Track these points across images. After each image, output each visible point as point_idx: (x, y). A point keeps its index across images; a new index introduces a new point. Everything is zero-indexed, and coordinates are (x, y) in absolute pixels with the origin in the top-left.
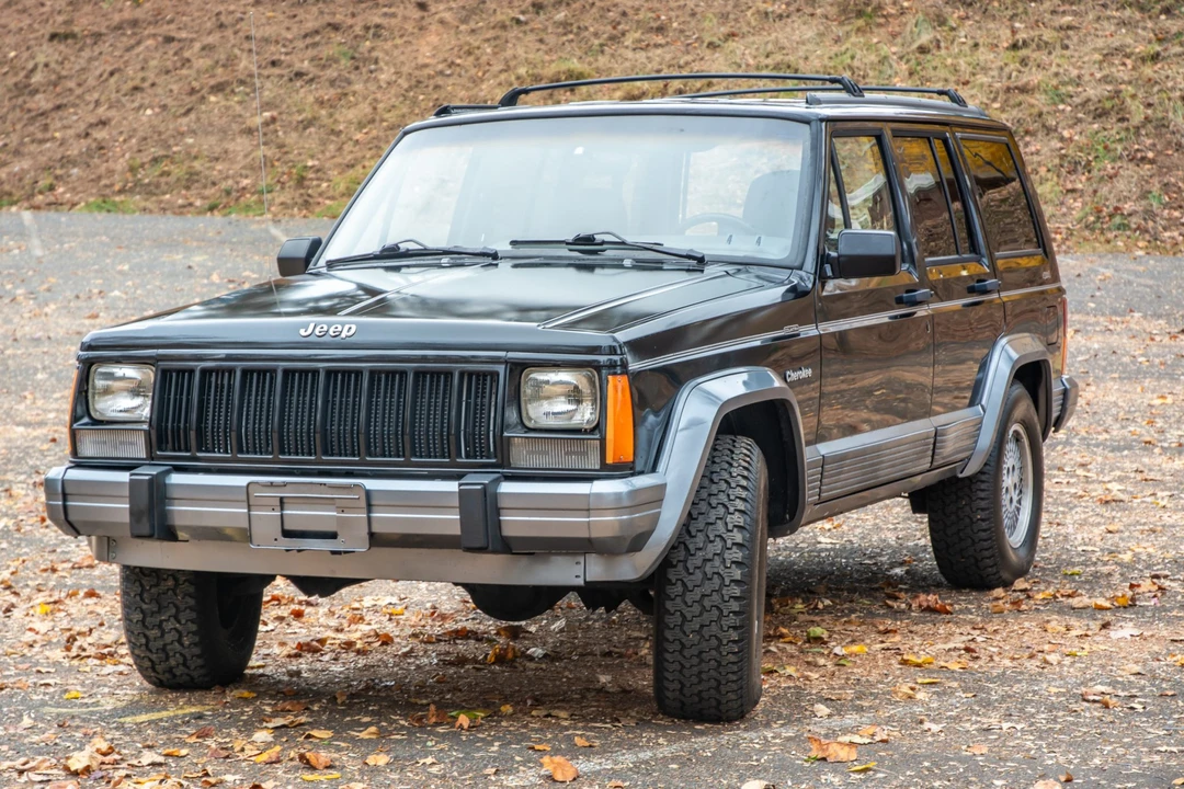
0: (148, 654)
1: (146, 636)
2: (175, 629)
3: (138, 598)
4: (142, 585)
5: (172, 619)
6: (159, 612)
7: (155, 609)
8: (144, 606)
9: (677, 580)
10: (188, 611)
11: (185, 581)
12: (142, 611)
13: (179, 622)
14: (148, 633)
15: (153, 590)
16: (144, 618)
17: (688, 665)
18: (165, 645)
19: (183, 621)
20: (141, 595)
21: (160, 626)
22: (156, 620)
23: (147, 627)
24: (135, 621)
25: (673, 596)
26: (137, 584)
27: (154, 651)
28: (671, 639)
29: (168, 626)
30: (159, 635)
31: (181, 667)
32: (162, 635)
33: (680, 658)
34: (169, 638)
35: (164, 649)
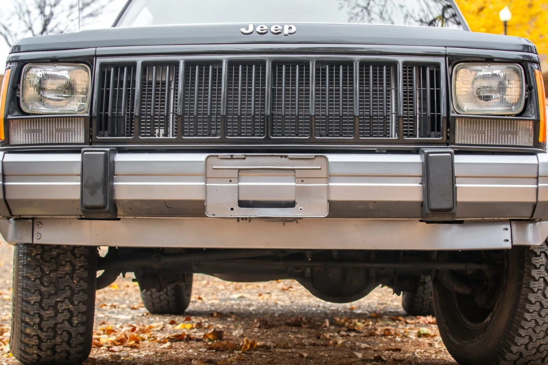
0: (39, 332)
1: (40, 316)
2: (68, 310)
3: (38, 282)
4: (42, 270)
5: (67, 300)
6: (56, 294)
7: (53, 292)
8: (43, 289)
9: (541, 252)
10: (81, 293)
11: (81, 267)
12: (41, 294)
13: (72, 303)
14: (43, 313)
15: (52, 275)
16: (41, 300)
17: (541, 323)
18: (56, 324)
19: (76, 303)
20: (41, 279)
21: (55, 307)
22: (52, 302)
23: (42, 308)
24: (32, 302)
25: (538, 265)
26: (38, 269)
27: (45, 329)
28: (533, 301)
29: (61, 307)
30: (53, 315)
31: (64, 345)
32: (56, 315)
33: (537, 317)
34: (60, 318)
35: (54, 328)
